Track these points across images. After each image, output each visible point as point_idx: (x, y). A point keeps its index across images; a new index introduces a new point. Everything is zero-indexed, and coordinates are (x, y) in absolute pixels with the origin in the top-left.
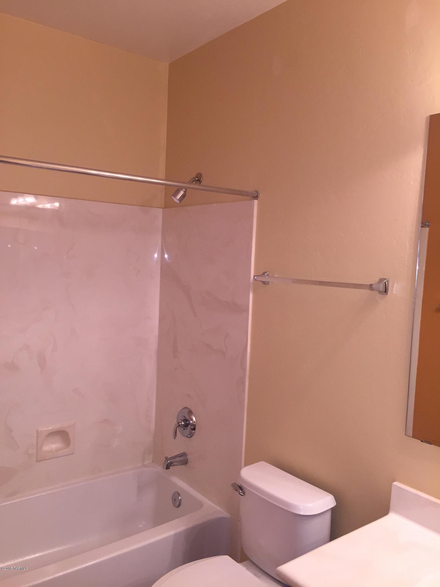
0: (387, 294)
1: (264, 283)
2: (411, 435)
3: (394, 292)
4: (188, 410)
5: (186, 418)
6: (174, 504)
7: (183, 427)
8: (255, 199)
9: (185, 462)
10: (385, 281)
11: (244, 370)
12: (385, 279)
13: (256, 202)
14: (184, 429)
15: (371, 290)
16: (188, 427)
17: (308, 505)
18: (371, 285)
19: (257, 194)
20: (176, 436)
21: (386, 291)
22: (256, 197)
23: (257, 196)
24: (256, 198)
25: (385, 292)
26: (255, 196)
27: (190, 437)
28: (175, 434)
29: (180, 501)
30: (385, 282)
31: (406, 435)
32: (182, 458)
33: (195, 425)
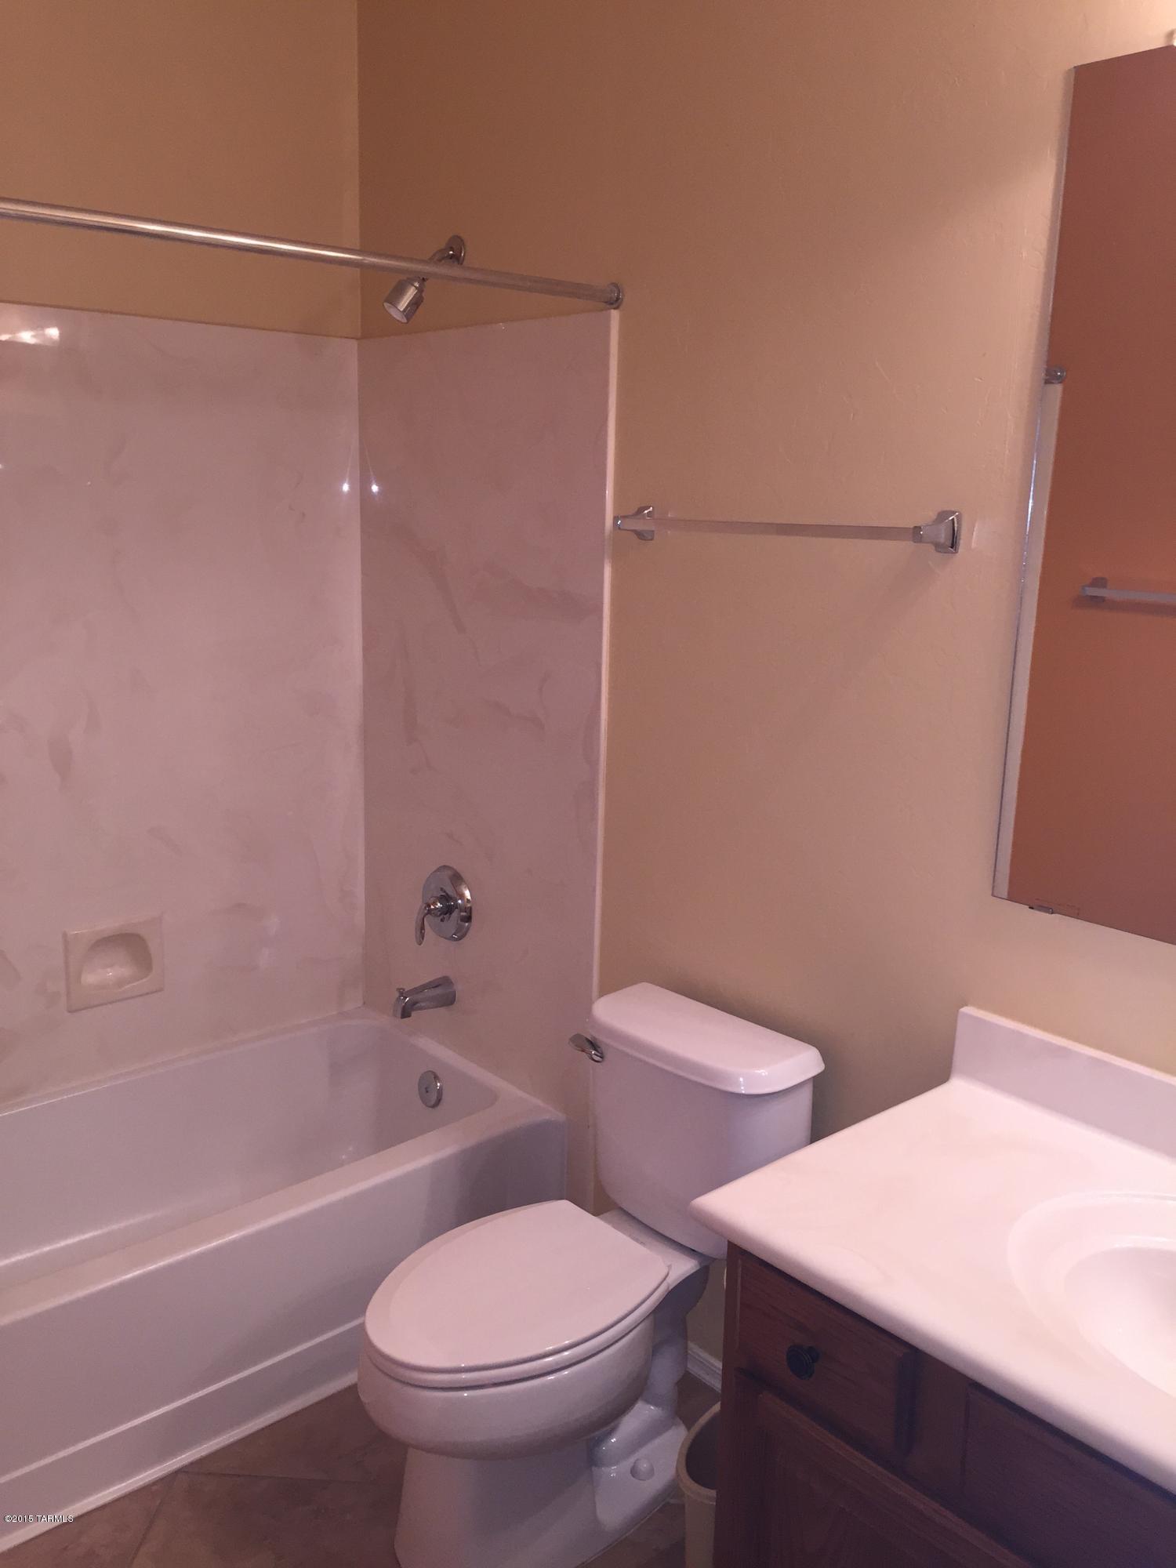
0: (956, 551)
1: (640, 535)
2: (1005, 895)
3: (973, 545)
4: (450, 873)
5: (447, 894)
6: (424, 1101)
7: (441, 915)
8: (612, 306)
9: (449, 1000)
10: (951, 518)
11: (593, 764)
12: (953, 513)
13: (615, 315)
14: (442, 920)
15: (917, 542)
16: (453, 914)
17: (756, 1071)
18: (917, 529)
19: (618, 295)
20: (423, 939)
21: (954, 544)
22: (615, 303)
23: (618, 299)
24: (614, 306)
25: (952, 547)
26: (611, 298)
27: (460, 939)
28: (421, 932)
29: (440, 1092)
30: (953, 519)
31: (995, 894)
32: (439, 991)
33: (471, 908)
